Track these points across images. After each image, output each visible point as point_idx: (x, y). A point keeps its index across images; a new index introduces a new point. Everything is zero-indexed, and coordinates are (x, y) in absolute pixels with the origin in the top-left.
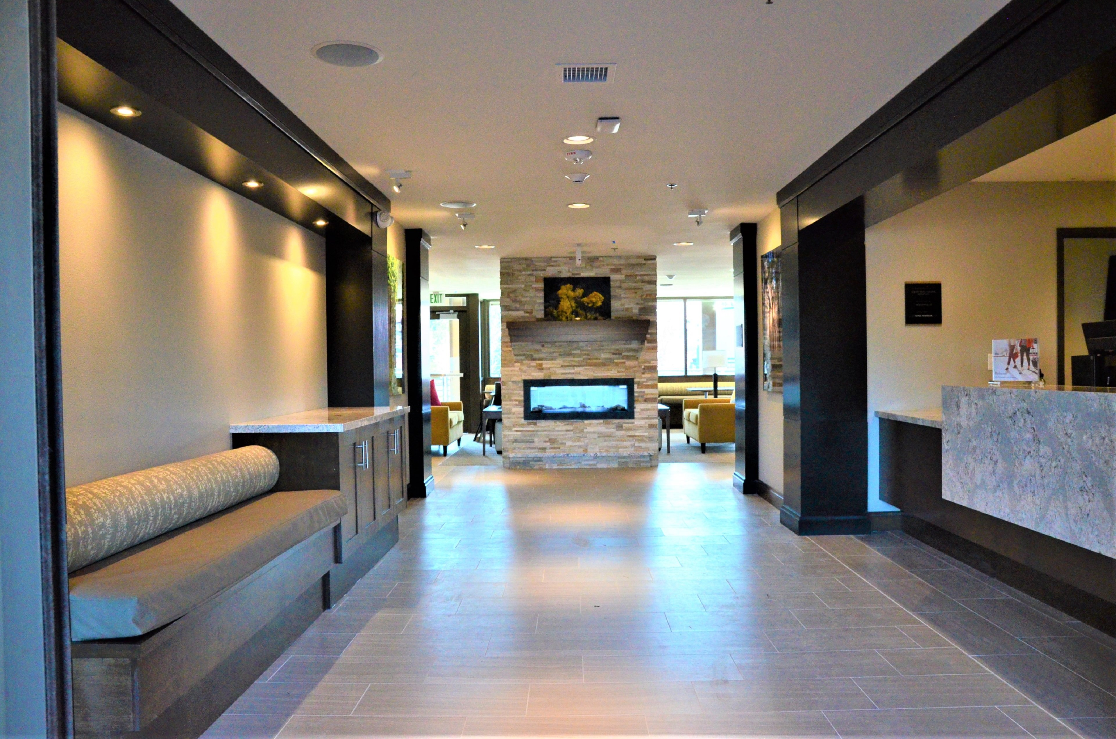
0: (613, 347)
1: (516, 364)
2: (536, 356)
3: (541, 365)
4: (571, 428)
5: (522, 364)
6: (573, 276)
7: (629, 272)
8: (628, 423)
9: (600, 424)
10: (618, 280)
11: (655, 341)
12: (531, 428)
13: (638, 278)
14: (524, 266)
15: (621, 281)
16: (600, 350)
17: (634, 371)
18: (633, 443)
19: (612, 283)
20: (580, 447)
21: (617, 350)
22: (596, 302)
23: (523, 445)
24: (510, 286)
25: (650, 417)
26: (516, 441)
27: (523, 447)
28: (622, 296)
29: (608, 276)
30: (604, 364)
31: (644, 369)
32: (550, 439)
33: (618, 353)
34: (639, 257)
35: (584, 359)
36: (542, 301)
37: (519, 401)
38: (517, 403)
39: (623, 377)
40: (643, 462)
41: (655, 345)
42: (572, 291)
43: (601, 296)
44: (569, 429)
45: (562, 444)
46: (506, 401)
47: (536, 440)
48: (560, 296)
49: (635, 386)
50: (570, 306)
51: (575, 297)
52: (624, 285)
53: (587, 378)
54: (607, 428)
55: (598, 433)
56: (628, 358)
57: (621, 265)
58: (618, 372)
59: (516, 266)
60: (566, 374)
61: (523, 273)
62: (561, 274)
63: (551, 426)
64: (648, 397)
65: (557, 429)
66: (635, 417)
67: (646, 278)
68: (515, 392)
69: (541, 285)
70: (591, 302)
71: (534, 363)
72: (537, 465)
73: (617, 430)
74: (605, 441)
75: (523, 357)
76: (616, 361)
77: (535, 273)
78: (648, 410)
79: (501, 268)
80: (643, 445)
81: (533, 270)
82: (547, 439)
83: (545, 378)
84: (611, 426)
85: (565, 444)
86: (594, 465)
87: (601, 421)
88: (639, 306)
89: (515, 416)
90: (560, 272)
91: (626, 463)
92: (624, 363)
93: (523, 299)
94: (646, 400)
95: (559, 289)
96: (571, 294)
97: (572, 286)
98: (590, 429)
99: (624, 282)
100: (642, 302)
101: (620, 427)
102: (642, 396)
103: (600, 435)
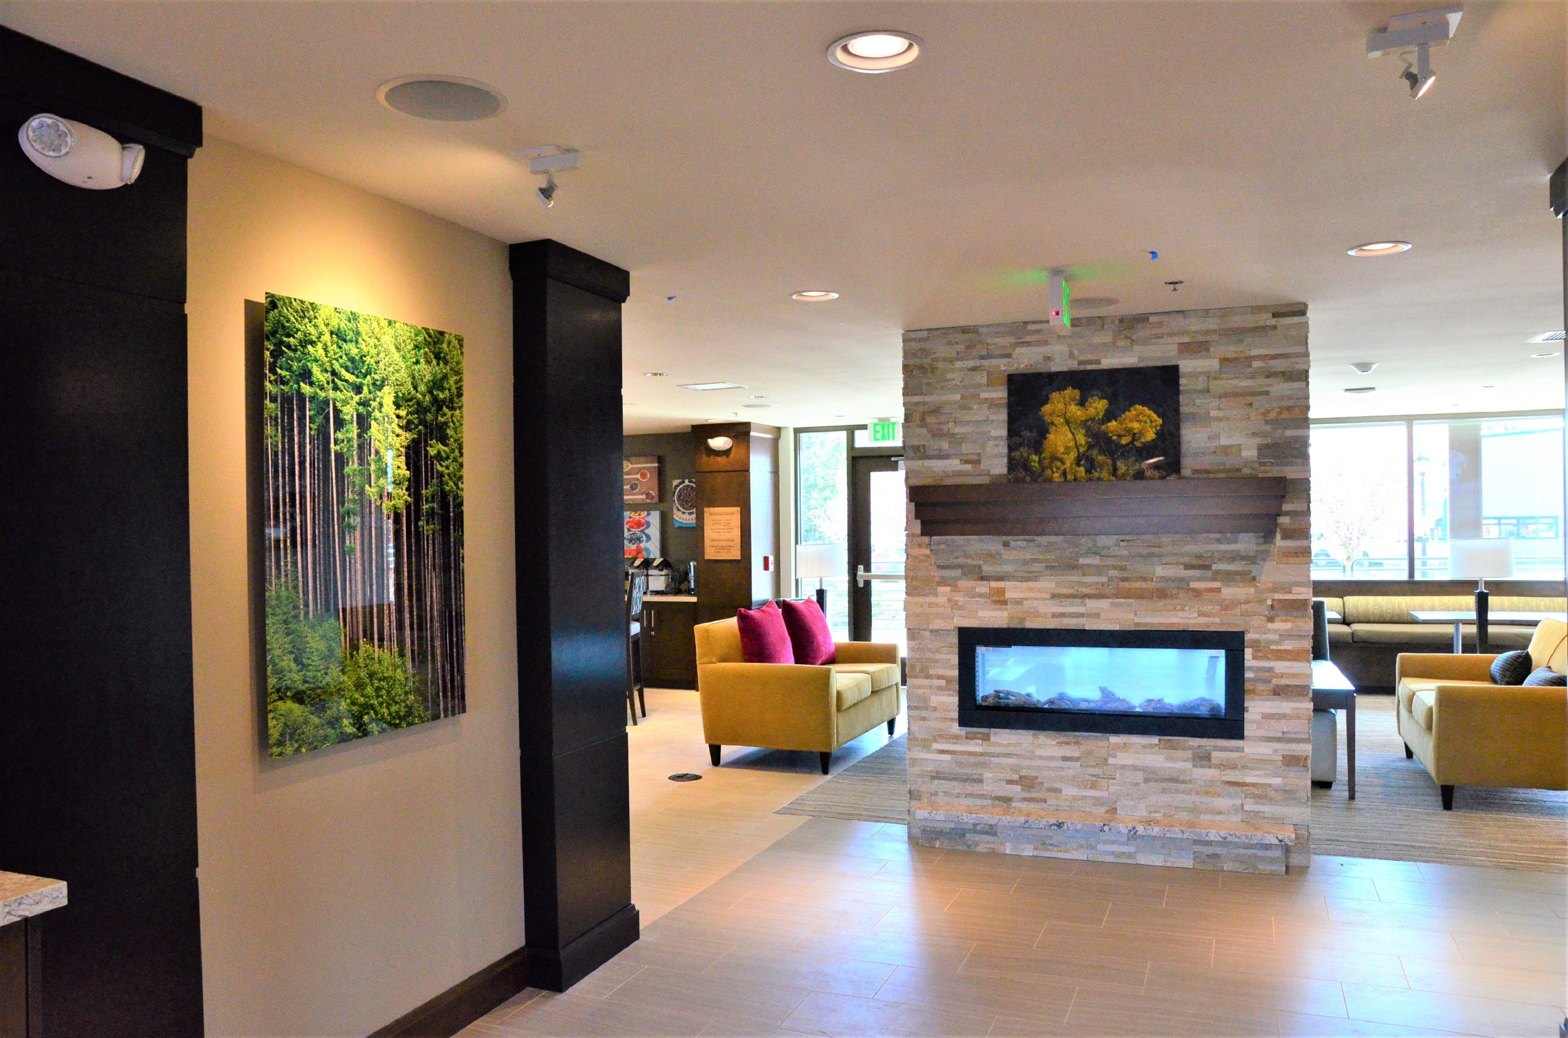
0: (1187, 549)
1: (941, 589)
2: (987, 569)
3: (1001, 591)
4: (1077, 754)
5: (955, 588)
6: (1082, 368)
7: (1230, 350)
8: (1226, 749)
9: (1152, 746)
10: (1200, 373)
11: (1304, 533)
12: (975, 746)
13: (1256, 364)
14: (961, 347)
15: (1209, 376)
16: (1152, 555)
17: (1245, 614)
18: (1239, 802)
19: (1182, 381)
20: (1098, 802)
21: (1199, 557)
22: (1141, 433)
23: (956, 787)
24: (928, 399)
25: (1288, 736)
26: (937, 776)
27: (957, 791)
28: (1213, 414)
29: (1174, 363)
30: (1162, 594)
31: (1272, 606)
32: (1021, 777)
33: (1201, 564)
34: (1257, 309)
35: (1110, 579)
36: (1004, 432)
37: (949, 681)
38: (943, 683)
39: (1212, 629)
40: (1264, 859)
41: (1303, 543)
42: (1077, 405)
43: (1155, 416)
44: (1068, 755)
45: (1050, 790)
46: (917, 677)
47: (988, 775)
48: (1048, 419)
49: (1248, 653)
50: (1072, 444)
51: (1086, 421)
52: (1216, 386)
53: (1117, 627)
54: (1169, 759)
55: (1144, 769)
56: (1228, 577)
57: (1207, 332)
58: (1201, 614)
59: (942, 350)
60: (1063, 615)
61: (958, 364)
62: (1052, 364)
63: (1024, 746)
64: (1283, 682)
65: (1038, 752)
66: (1246, 733)
67: (1279, 365)
68: (938, 656)
69: (1001, 394)
70: (1129, 431)
71: (983, 588)
72: (984, 844)
73: (1195, 766)
74: (1164, 791)
75: (958, 573)
76: (1194, 585)
77: (986, 363)
78: (1284, 716)
79: (906, 355)
80: (1266, 809)
81: (982, 358)
82: (1016, 777)
83: (1011, 626)
84: (1179, 753)
85: (1059, 791)
86: (1130, 855)
87: (1155, 740)
88: (1258, 440)
89: (937, 714)
90: (1048, 359)
91: (1215, 856)
92: (1218, 590)
93: (958, 430)
94: (1278, 692)
95: (1046, 401)
96: (1075, 411)
97: (1077, 393)
98: (1122, 759)
99: (1215, 378)
100: (1268, 428)
101: (1203, 759)
102: (1267, 681)
103: (1151, 776)
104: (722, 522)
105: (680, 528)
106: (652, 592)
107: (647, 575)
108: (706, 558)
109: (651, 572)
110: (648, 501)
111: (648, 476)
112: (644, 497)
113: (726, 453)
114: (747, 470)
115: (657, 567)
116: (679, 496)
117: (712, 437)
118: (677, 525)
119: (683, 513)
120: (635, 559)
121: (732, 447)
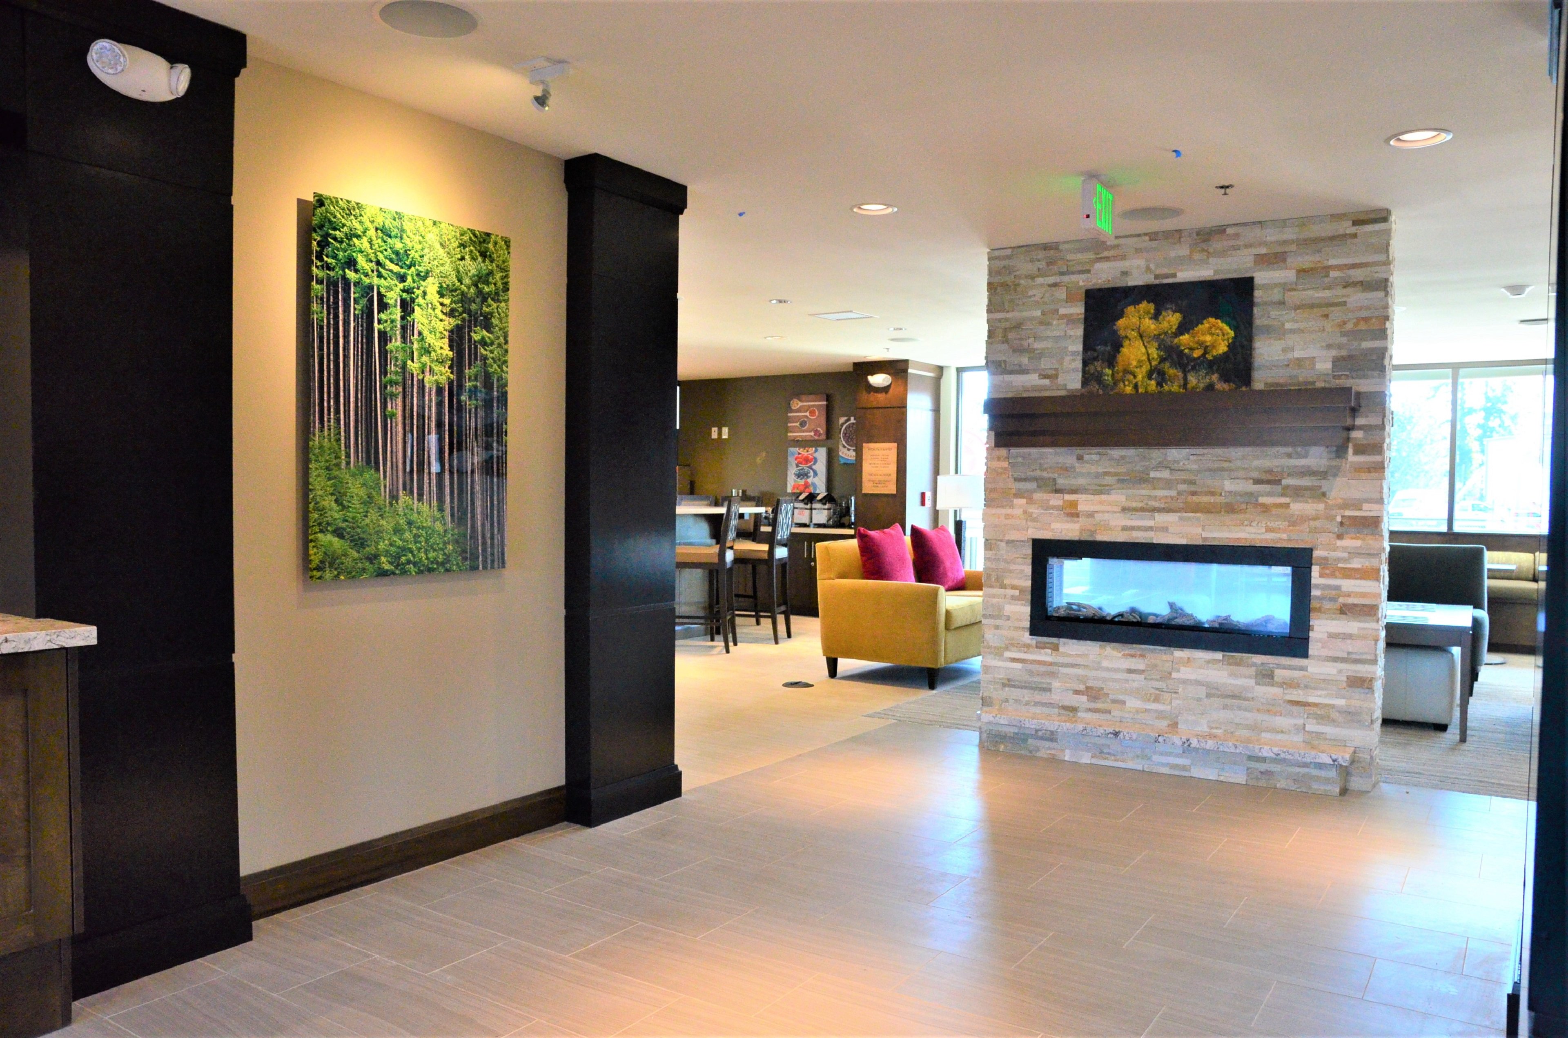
0: (1256, 463)
1: (1017, 501)
2: (1061, 482)
3: (1074, 504)
4: (1142, 667)
5: (1030, 501)
6: (1157, 282)
7: (1307, 260)
8: (1290, 668)
9: (1216, 661)
10: (1276, 285)
11: (1377, 448)
12: (1045, 656)
13: (1333, 274)
14: (1042, 265)
15: (1287, 287)
16: (1223, 469)
17: (1315, 531)
18: (1300, 722)
19: (1257, 293)
20: (1160, 715)
21: (1270, 471)
22: (1213, 346)
23: (1026, 695)
24: (1009, 315)
25: (1354, 656)
26: (1009, 683)
27: (1027, 699)
28: (1288, 326)
29: (1248, 275)
30: (1230, 509)
31: (1342, 524)
32: (1087, 688)
33: (1271, 479)
34: (1337, 217)
35: (1179, 493)
36: (1080, 347)
37: (1022, 591)
38: (1017, 593)
39: (1279, 545)
40: (1317, 779)
41: (1377, 458)
42: (1151, 318)
43: (1226, 328)
44: (1133, 667)
45: (1114, 701)
46: (991, 586)
47: (1056, 684)
48: (1122, 333)
49: (1315, 570)
50: (1144, 358)
51: (1160, 335)
52: (1294, 297)
53: (1184, 542)
54: (1232, 675)
55: (1207, 685)
56: (1297, 493)
57: (1285, 242)
58: (1269, 530)
59: (1024, 267)
60: (1132, 528)
61: (1040, 280)
62: (1128, 279)
63: (1091, 657)
64: (1350, 601)
65: (1105, 664)
66: (1310, 652)
67: (1358, 274)
68: (1013, 567)
69: (1078, 309)
70: (1201, 344)
71: (1056, 500)
72: (1045, 750)
73: (1257, 684)
74: (1225, 707)
75: (1034, 485)
76: (1262, 500)
77: (1066, 279)
78: (1350, 636)
79: (990, 273)
80: (1328, 730)
81: (1062, 274)
82: (1082, 687)
83: (1082, 539)
84: (1243, 670)
85: (1124, 703)
86: (1184, 768)
87: (1219, 655)
88: (1334, 353)
89: (1009, 623)
90: (1125, 273)
91: (1267, 773)
92: (1287, 506)
93: (1038, 345)
94: (1345, 610)
95: (1121, 315)
96: (1149, 325)
97: (1151, 307)
98: (1185, 673)
99: (1290, 290)
100: (1344, 340)
101: (1266, 676)
102: (1333, 599)
103: (1214, 692)
104: (879, 457)
105: (845, 464)
106: (815, 524)
107: (811, 509)
108: (865, 491)
109: (814, 506)
110: (816, 438)
111: (817, 413)
112: (812, 434)
113: (886, 389)
114: (905, 407)
115: (821, 500)
116: (845, 434)
117: (872, 374)
118: (842, 461)
119: (849, 450)
120: (800, 494)
121: (891, 384)
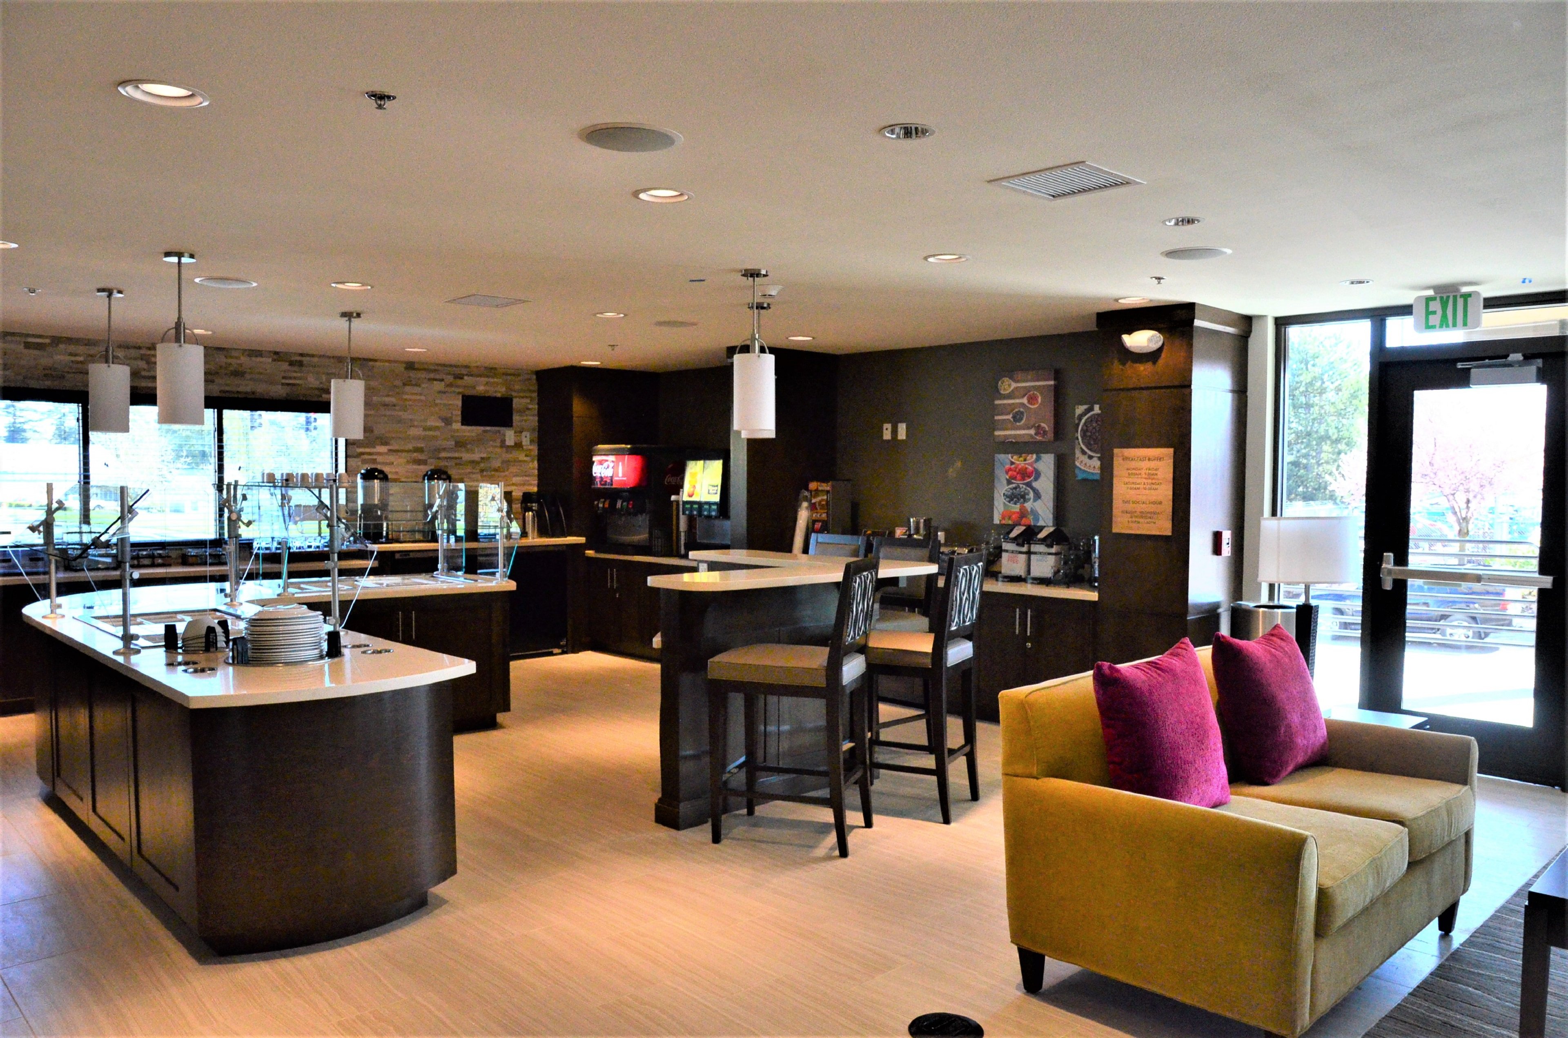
104: (1143, 472)
105: (1085, 480)
106: (1034, 579)
107: (1029, 553)
108: (1116, 529)
109: (1035, 548)
110: (1039, 438)
111: (1040, 400)
112: (1032, 432)
113: (1153, 356)
114: (1189, 386)
115: (1043, 541)
116: (1084, 432)
117: (1129, 332)
118: (1080, 476)
119: (1090, 457)
120: (1012, 528)
121: (1163, 344)
